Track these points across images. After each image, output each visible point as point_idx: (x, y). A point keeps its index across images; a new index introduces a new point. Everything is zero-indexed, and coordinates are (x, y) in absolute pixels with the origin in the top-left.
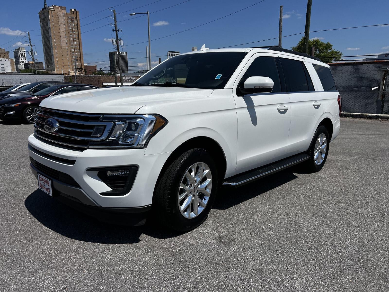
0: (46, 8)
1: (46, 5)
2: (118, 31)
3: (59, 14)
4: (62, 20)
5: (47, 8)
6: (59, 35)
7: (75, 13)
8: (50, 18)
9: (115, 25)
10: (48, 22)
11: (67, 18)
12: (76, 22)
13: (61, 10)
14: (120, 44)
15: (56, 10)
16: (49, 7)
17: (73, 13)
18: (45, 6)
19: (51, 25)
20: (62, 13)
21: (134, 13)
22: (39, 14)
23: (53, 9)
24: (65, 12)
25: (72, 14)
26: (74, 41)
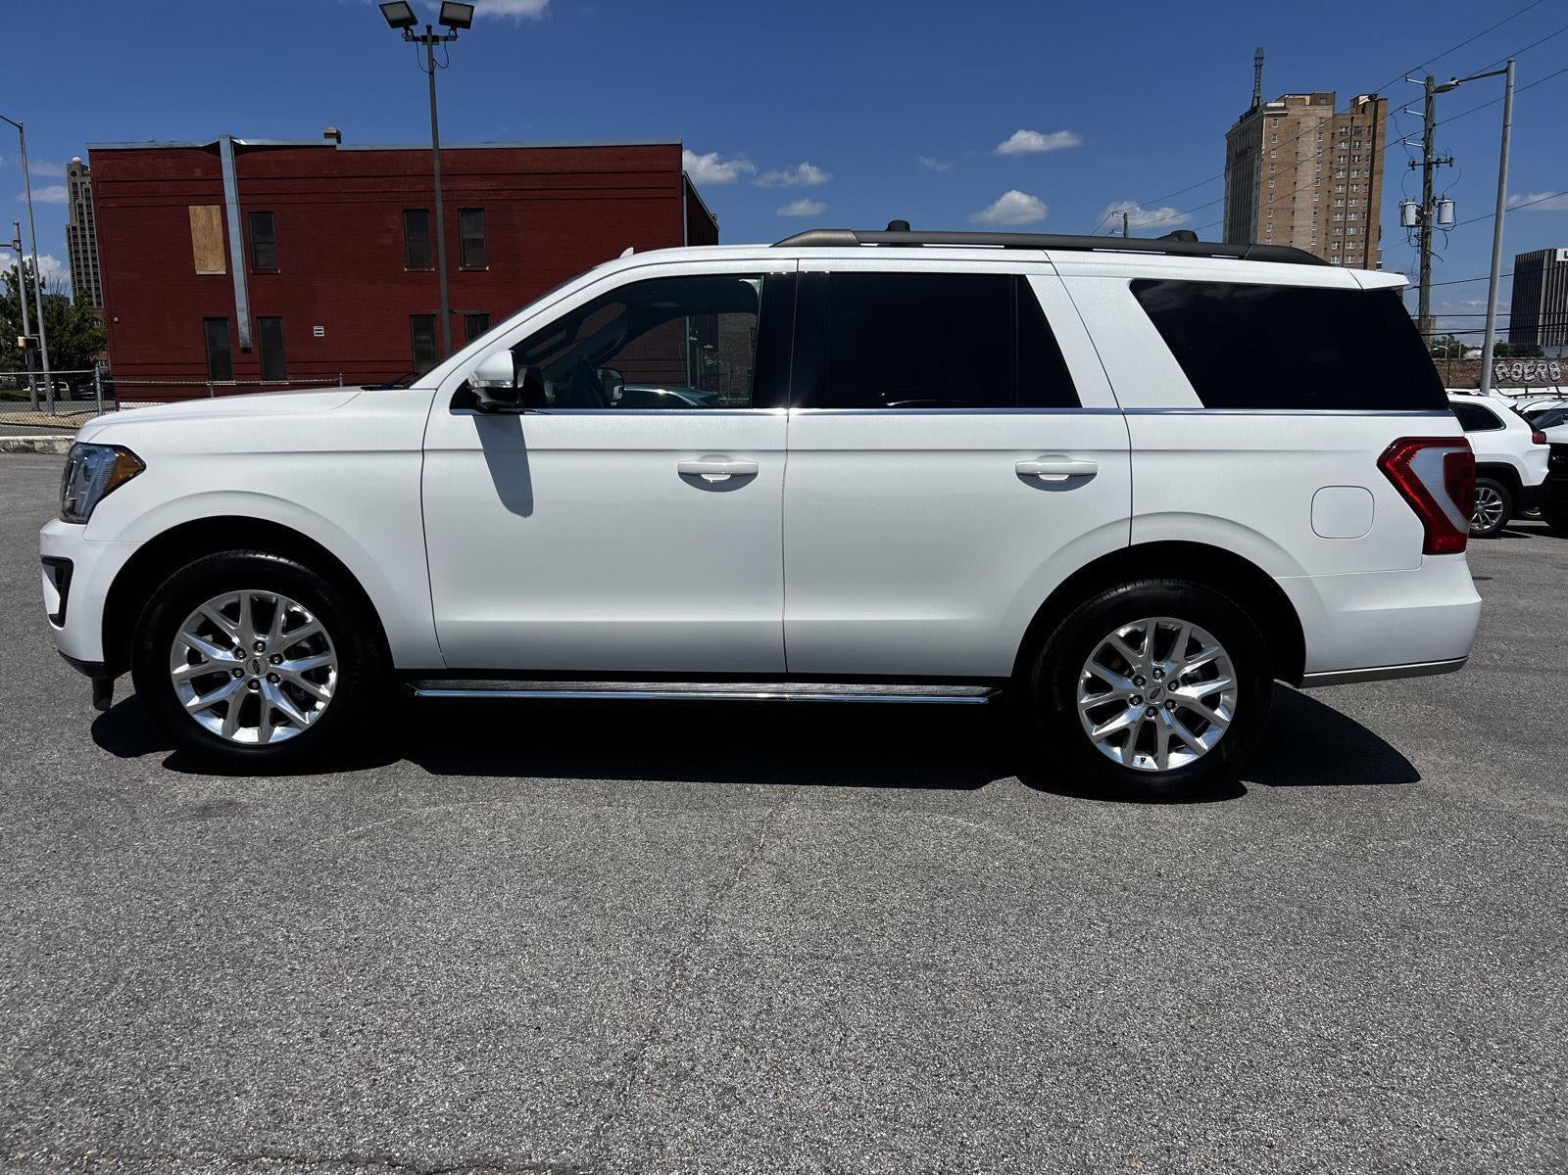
0: (1255, 111)
1: (1258, 98)
2: (1434, 165)
3: (1301, 125)
4: (1309, 146)
5: (1259, 110)
6: (1288, 209)
7: (1370, 111)
8: (1263, 147)
9: (1427, 140)
10: (1256, 163)
11: (1333, 137)
12: (1369, 145)
13: (1313, 107)
14: (1438, 220)
15: (1294, 111)
16: (1269, 105)
17: (1363, 112)
18: (1255, 104)
19: (1265, 172)
20: (1312, 117)
21: (1453, 79)
22: (1228, 136)
23: (1284, 108)
24: (1325, 112)
25: (1355, 116)
26: (1345, 225)
